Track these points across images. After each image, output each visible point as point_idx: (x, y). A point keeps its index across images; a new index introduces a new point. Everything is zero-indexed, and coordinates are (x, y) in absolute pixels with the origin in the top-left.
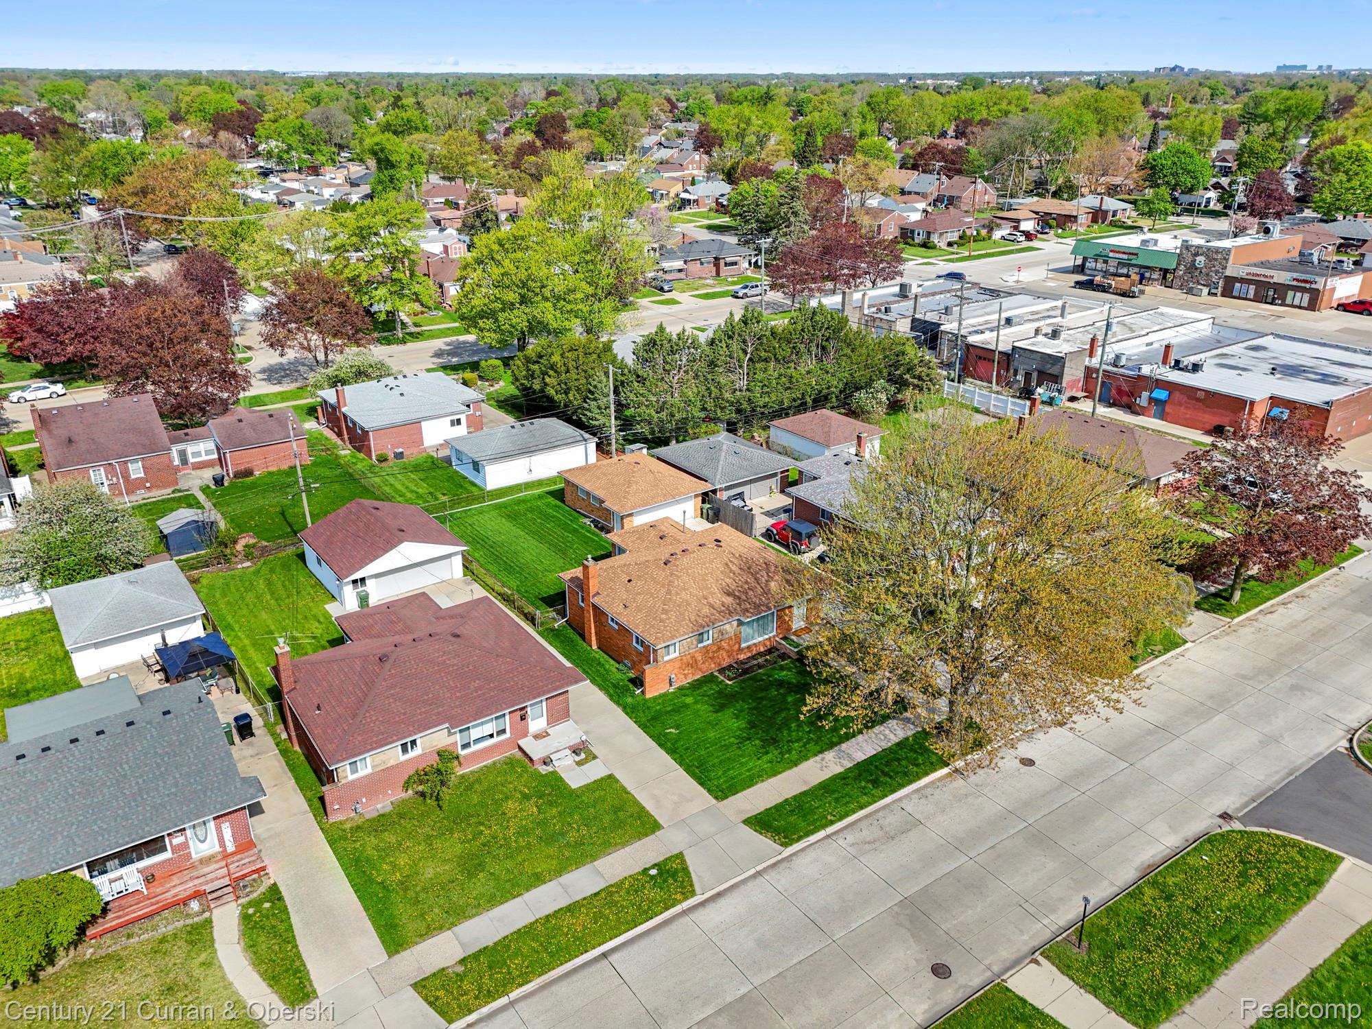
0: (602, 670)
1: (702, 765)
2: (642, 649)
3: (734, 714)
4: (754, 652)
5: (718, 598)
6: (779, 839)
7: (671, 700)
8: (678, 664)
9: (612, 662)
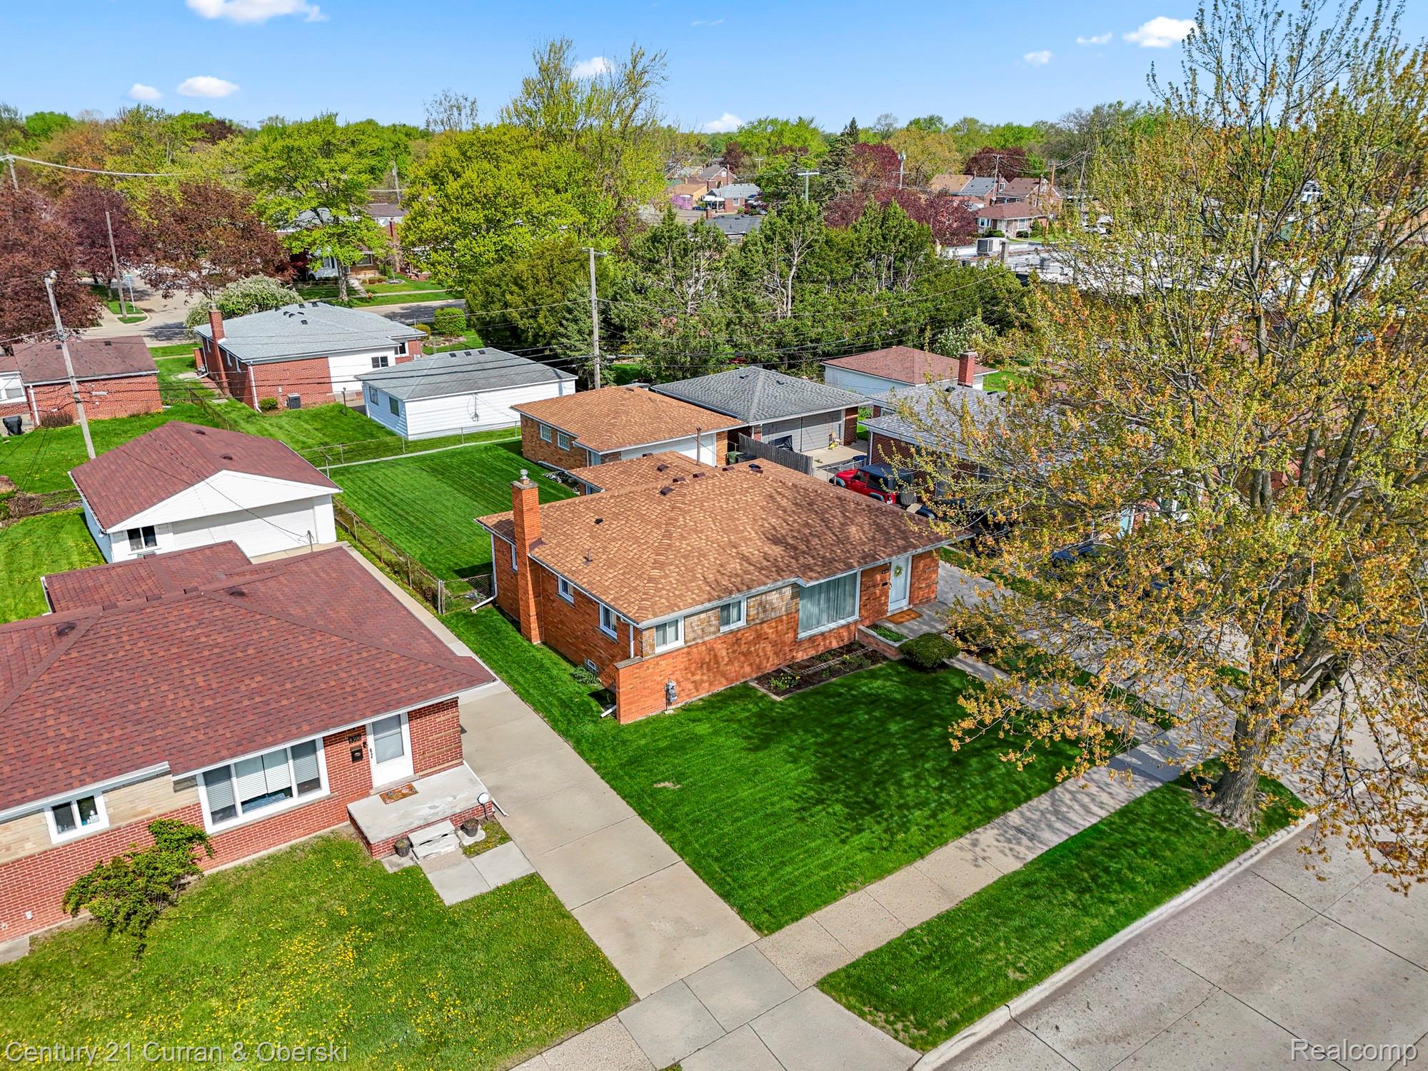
0: (544, 678)
1: (726, 855)
2: (614, 635)
3: (790, 754)
4: (821, 649)
5: (755, 547)
6: (906, 1029)
7: (668, 729)
8: (681, 662)
9: (565, 664)
